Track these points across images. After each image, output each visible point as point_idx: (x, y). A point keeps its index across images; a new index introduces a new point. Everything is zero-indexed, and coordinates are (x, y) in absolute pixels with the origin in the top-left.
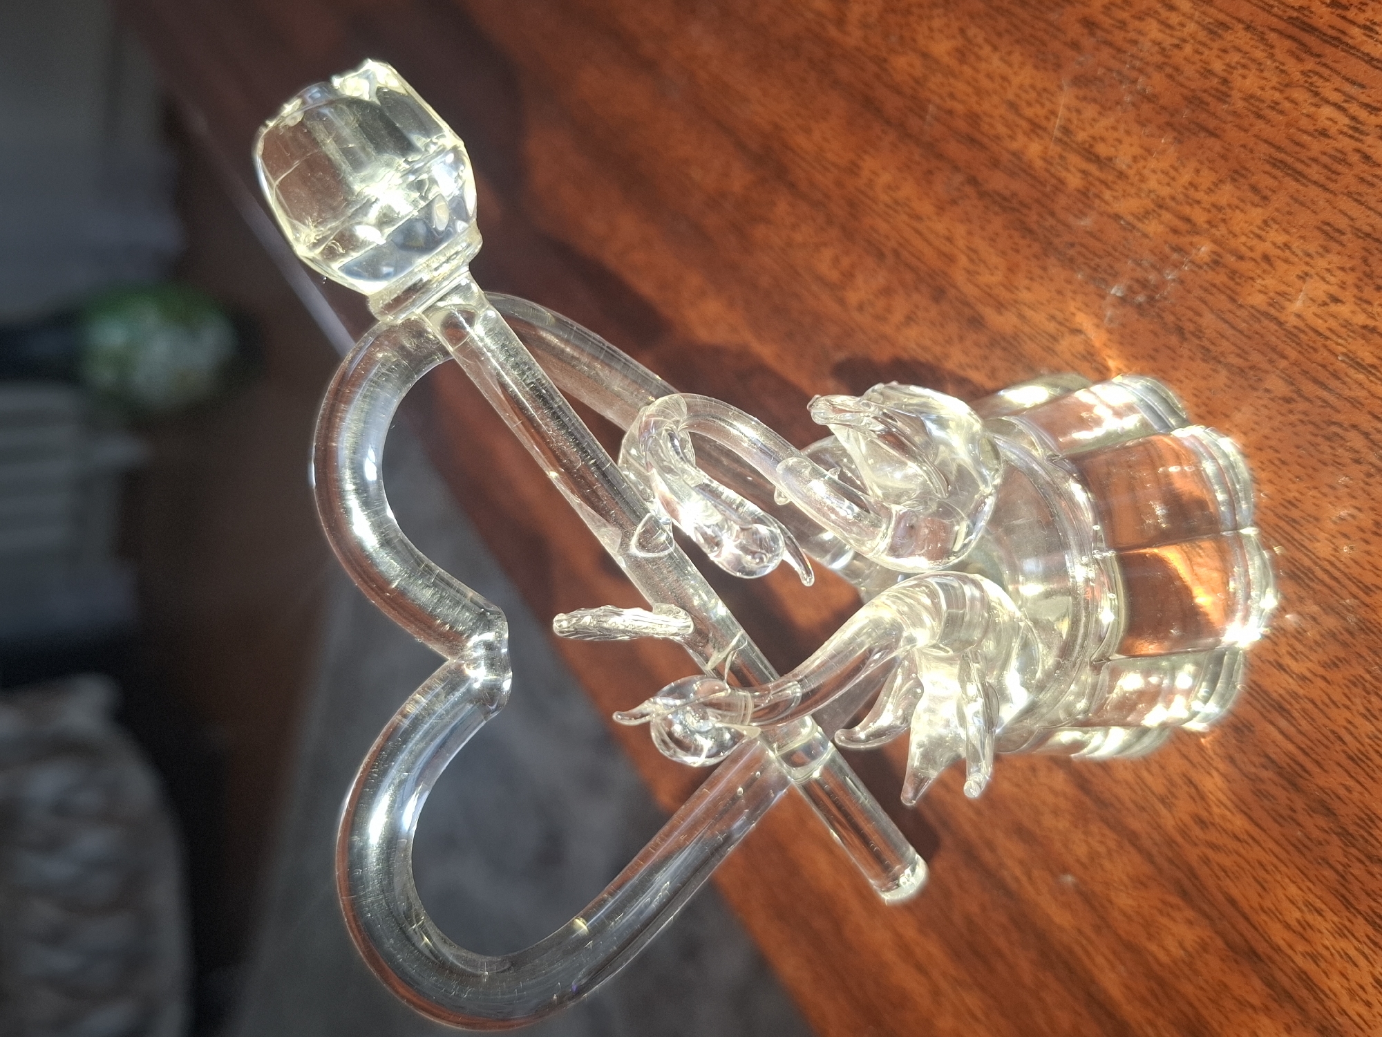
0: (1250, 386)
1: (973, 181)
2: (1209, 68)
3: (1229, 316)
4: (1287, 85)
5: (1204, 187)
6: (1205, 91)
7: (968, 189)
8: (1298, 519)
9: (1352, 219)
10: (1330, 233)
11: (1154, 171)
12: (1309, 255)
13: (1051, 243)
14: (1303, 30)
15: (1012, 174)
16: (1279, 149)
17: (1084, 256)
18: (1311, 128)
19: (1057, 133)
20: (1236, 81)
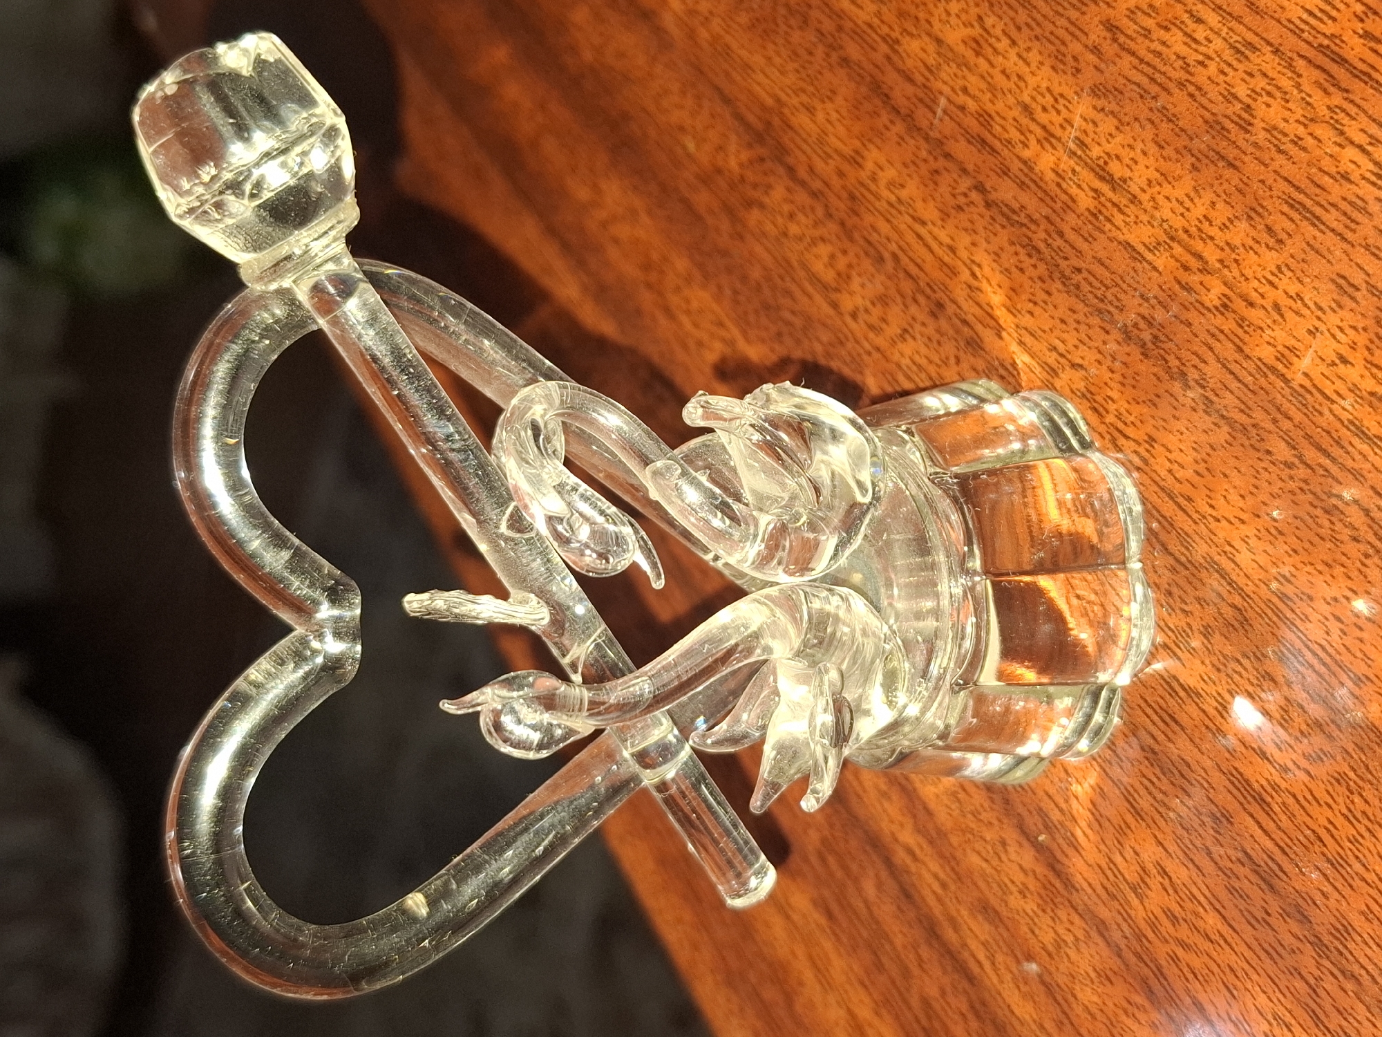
0: (1251, 445)
1: (980, 188)
2: (1233, 91)
3: (1233, 366)
4: (1312, 120)
5: (1218, 222)
6: (1226, 116)
7: (974, 195)
8: (1291, 595)
9: (1368, 275)
10: (1344, 286)
11: (1168, 198)
12: (1321, 309)
13: (1058, 266)
14: (1333, 60)
15: (1022, 185)
16: (1297, 188)
17: (1090, 284)
18: (1333, 170)
19: (1072, 145)
20: (1260, 109)
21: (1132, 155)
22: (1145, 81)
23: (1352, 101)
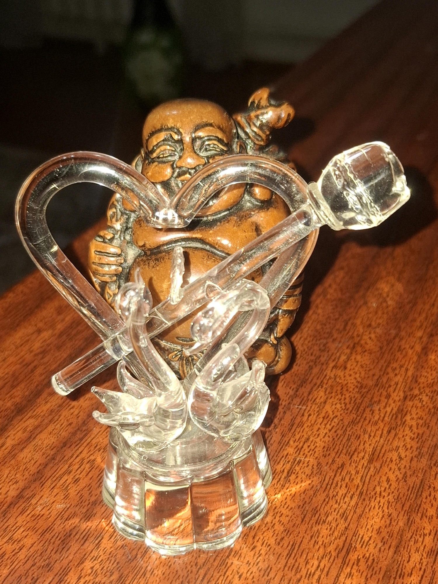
2: (329, 515)
4: (325, 546)
5: (281, 519)
6: (320, 515)
9: (274, 578)
10: (268, 571)
11: (286, 499)
14: (347, 550)
15: (280, 443)
16: (299, 546)
19: (298, 459)
20: (325, 527)
21: (299, 482)
22: (326, 481)
23: (334, 560)
